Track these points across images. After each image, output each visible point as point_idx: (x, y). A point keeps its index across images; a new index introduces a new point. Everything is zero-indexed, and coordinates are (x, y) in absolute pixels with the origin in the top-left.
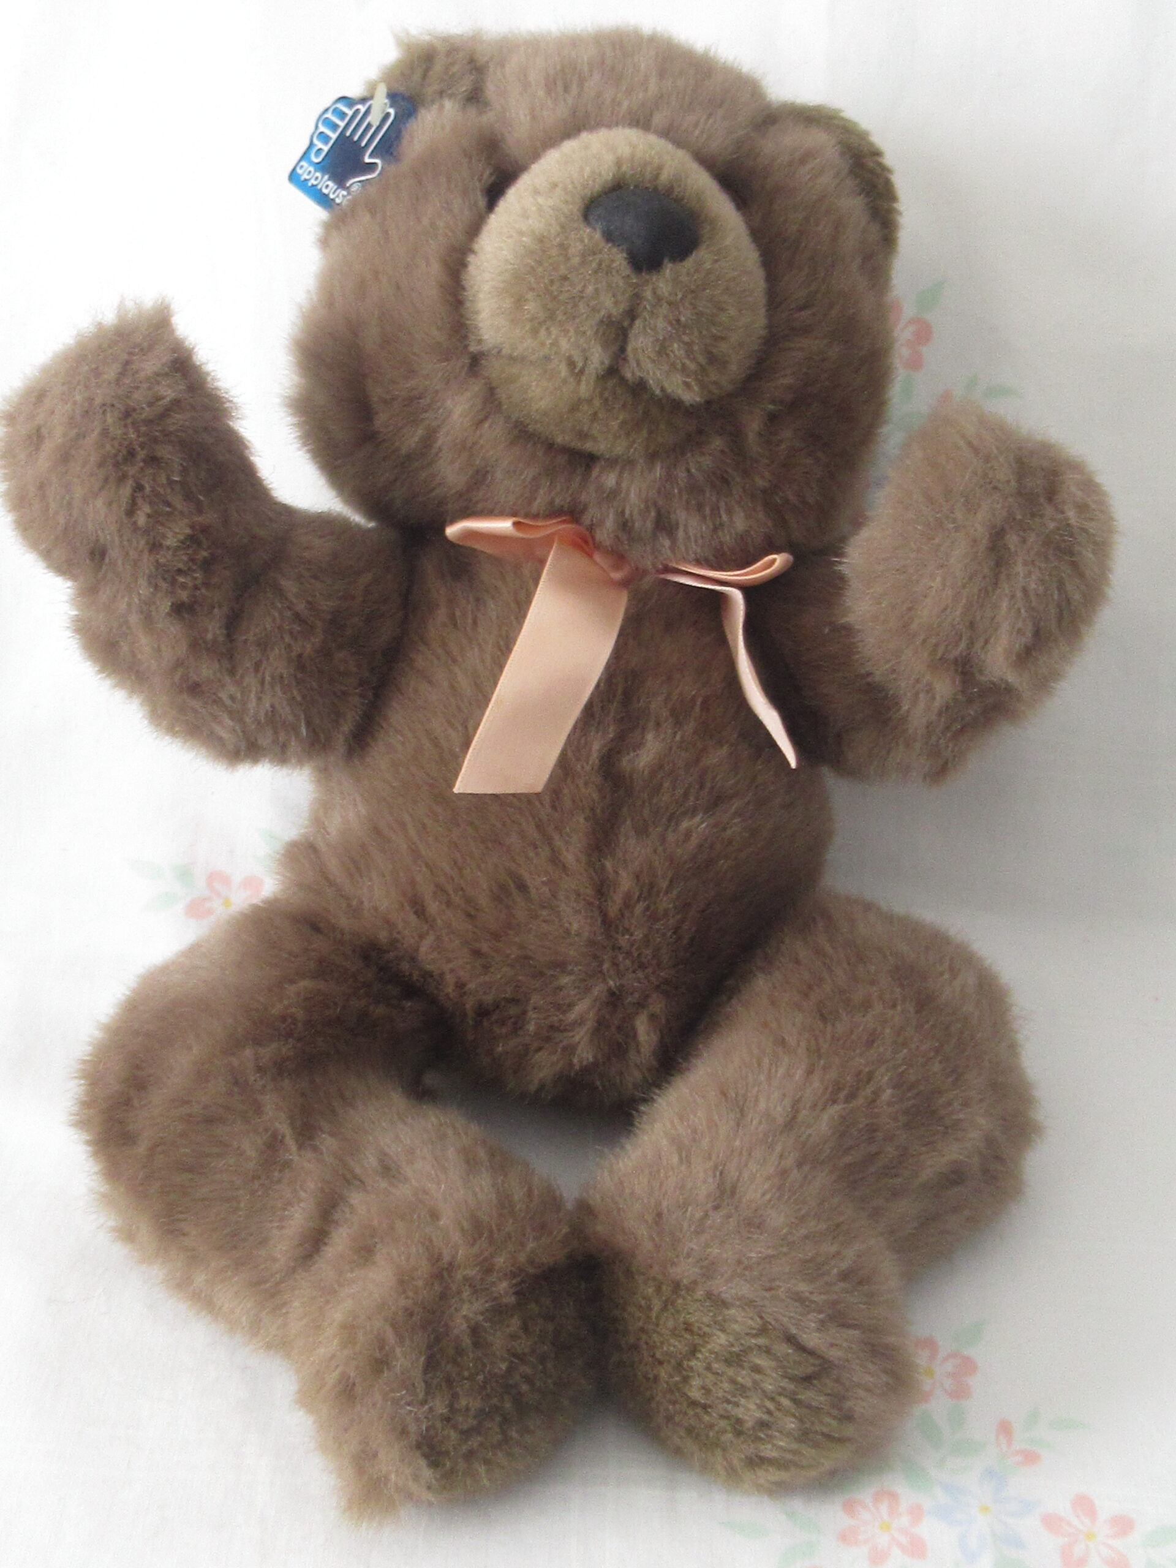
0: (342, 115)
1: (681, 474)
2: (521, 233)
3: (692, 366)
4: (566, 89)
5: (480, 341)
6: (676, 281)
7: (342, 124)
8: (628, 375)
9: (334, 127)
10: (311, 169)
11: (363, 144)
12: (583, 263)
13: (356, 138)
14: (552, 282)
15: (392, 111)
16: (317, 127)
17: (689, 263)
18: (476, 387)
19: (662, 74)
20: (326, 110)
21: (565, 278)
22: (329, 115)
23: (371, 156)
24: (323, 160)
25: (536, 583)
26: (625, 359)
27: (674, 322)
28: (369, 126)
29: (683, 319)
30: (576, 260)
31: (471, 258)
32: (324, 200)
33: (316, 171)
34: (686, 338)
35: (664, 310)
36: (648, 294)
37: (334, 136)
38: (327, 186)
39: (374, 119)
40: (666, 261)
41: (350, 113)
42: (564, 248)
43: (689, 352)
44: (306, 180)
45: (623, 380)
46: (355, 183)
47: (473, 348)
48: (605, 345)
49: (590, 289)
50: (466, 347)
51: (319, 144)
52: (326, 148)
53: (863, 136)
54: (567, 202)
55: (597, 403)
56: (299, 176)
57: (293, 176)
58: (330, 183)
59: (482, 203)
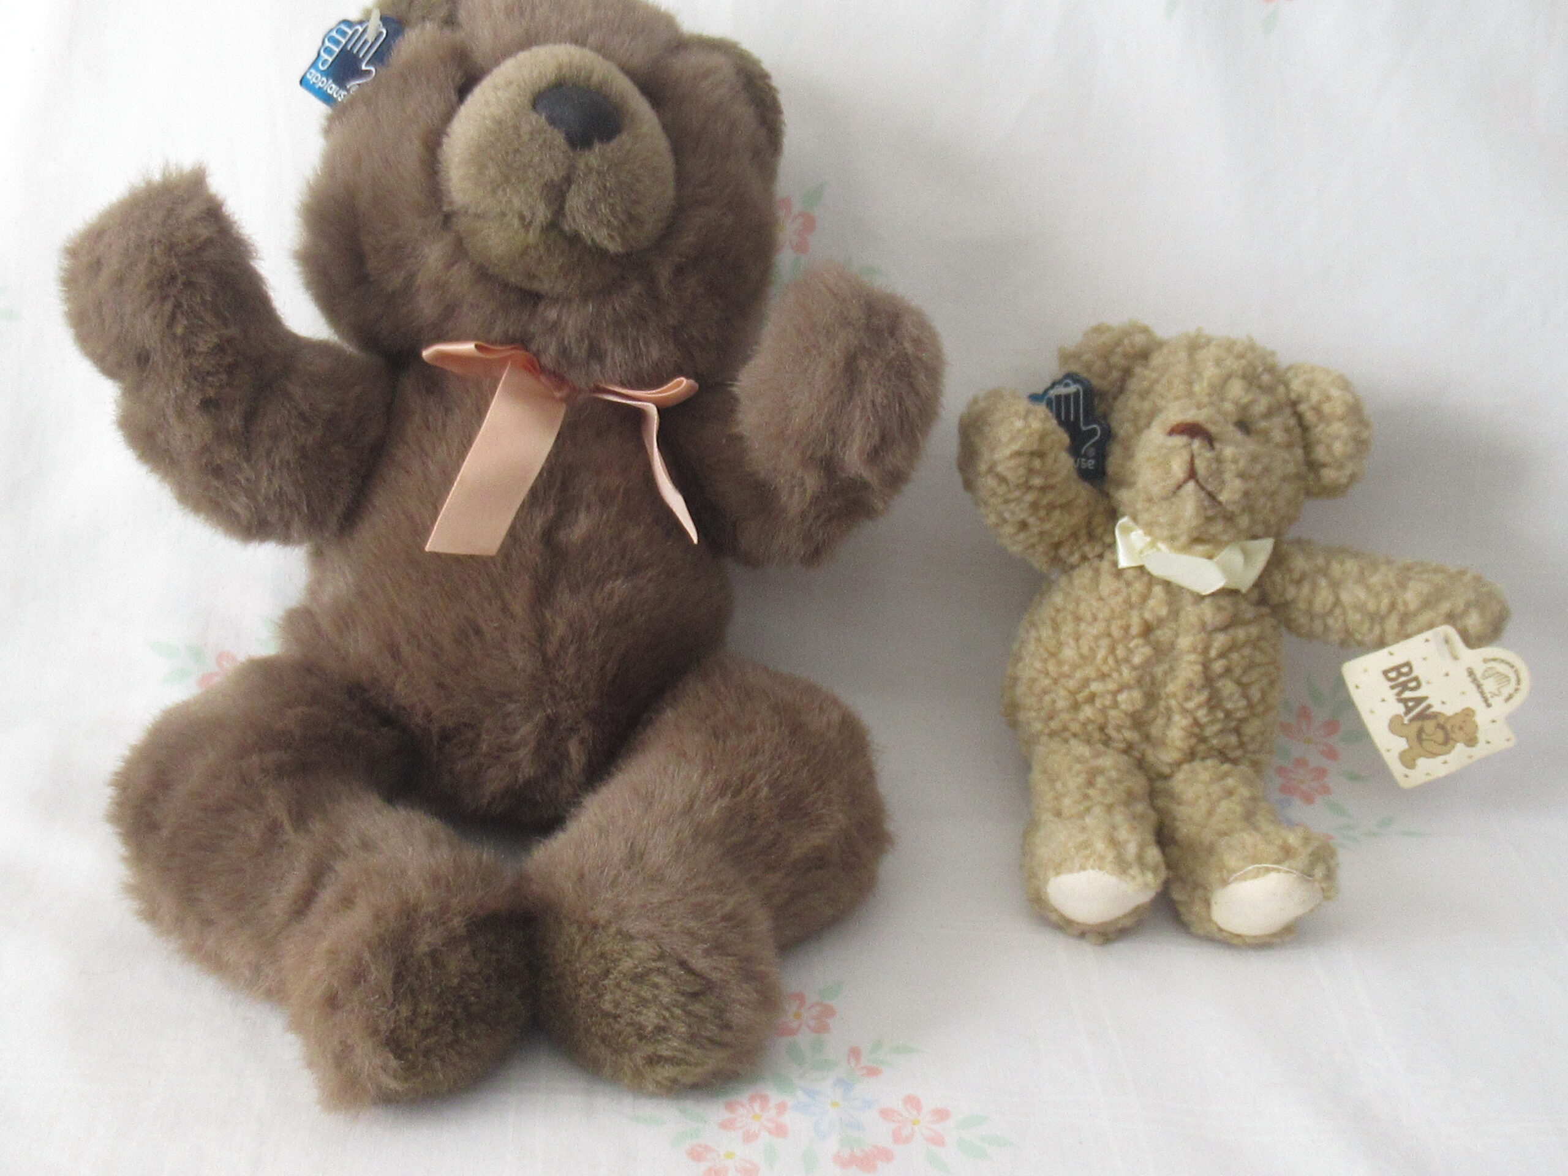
0: (344, 34)
1: (608, 311)
2: (484, 118)
3: (616, 223)
4: (522, 14)
5: (451, 203)
6: (603, 156)
7: (344, 41)
8: (567, 228)
9: (337, 43)
10: (319, 75)
11: (361, 56)
12: (531, 140)
13: (355, 51)
14: (507, 153)
15: (385, 32)
16: (323, 42)
17: (614, 143)
18: (449, 238)
19: (596, 7)
20: (331, 30)
21: (517, 151)
22: (334, 34)
23: (367, 64)
24: (328, 68)
26: (564, 215)
27: (602, 188)
28: (365, 42)
29: (608, 184)
30: (526, 138)
31: (445, 140)
32: (327, 99)
33: (321, 75)
34: (611, 201)
35: (594, 177)
36: (582, 166)
37: (337, 50)
38: (331, 88)
39: (370, 36)
40: (596, 140)
41: (350, 32)
42: (516, 128)
43: (613, 212)
44: (314, 83)
45: (561, 231)
46: (353, 84)
47: (445, 209)
48: (549, 203)
49: (537, 159)
50: (441, 207)
51: (324, 56)
52: (330, 60)
53: (756, 63)
54: (519, 95)
55: (542, 249)
56: (309, 80)
57: (303, 81)
58: (334, 86)
59: (454, 98)
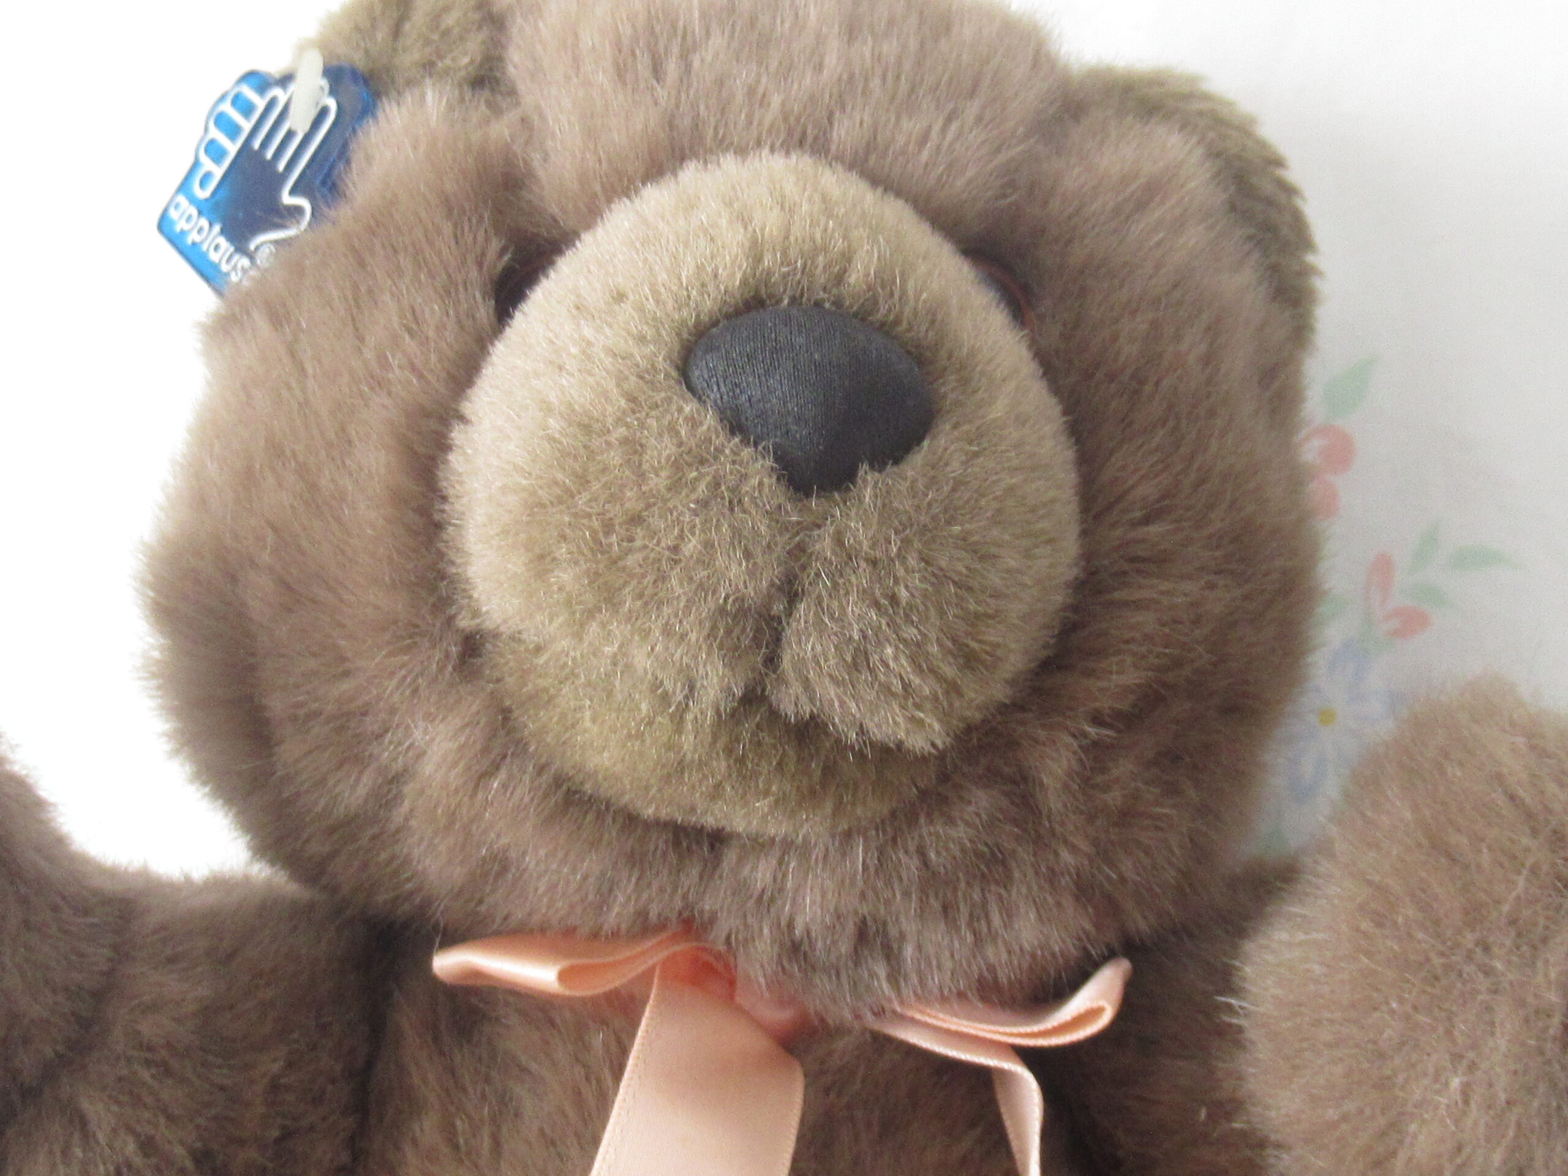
0: (247, 109)
3: (925, 687)
4: (657, 71)
5: (476, 614)
6: (886, 512)
7: (247, 126)
8: (788, 708)
9: (232, 131)
10: (194, 211)
11: (281, 166)
12: (675, 486)
13: (269, 154)
14: (608, 528)
15: (332, 104)
16: (206, 130)
18: (473, 704)
19: (851, 32)
20: (222, 98)
21: (636, 520)
22: (227, 107)
23: (293, 192)
24: (214, 194)
25: (618, 1072)
27: (884, 602)
28: (290, 134)
29: (903, 594)
30: (658, 482)
31: (457, 435)
32: (207, 272)
33: (200, 213)
34: (911, 633)
35: (862, 577)
36: (824, 545)
37: (232, 148)
38: (217, 248)
39: (299, 121)
40: (864, 467)
41: (260, 103)
42: (634, 447)
44: (182, 232)
45: (774, 714)
46: (264, 241)
47: (464, 622)
48: (733, 654)
49: (692, 546)
51: (207, 164)
52: (218, 172)
54: (642, 339)
55: (721, 765)
56: (172, 223)
57: (164, 225)
58: (222, 241)
